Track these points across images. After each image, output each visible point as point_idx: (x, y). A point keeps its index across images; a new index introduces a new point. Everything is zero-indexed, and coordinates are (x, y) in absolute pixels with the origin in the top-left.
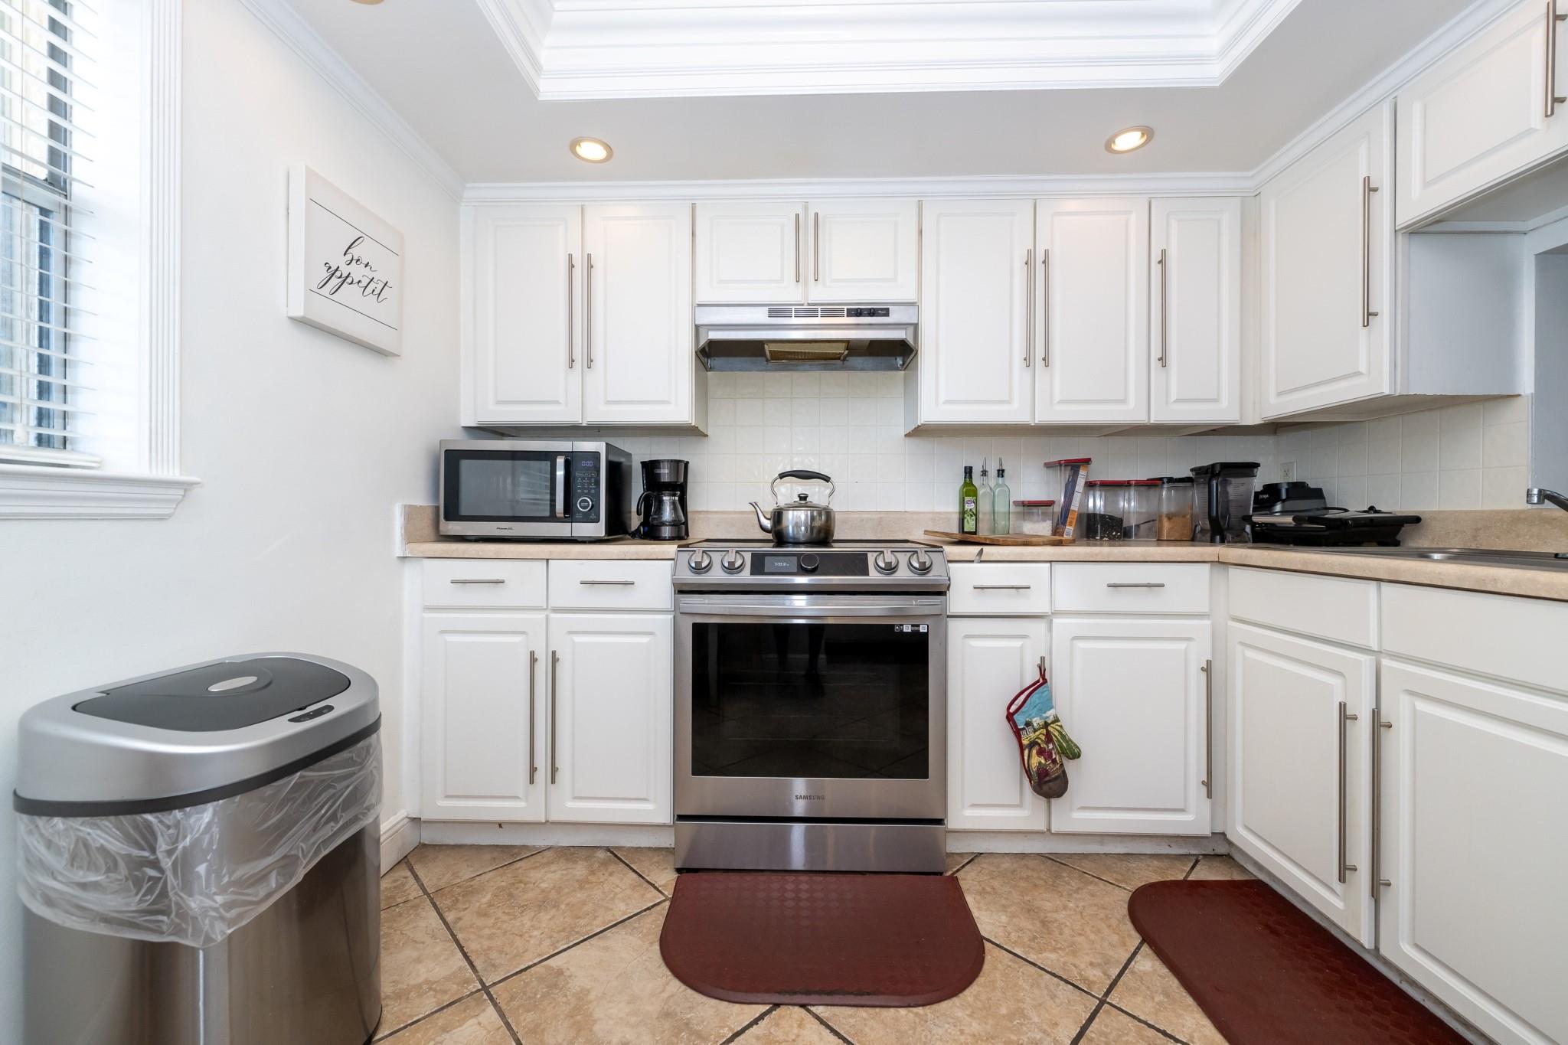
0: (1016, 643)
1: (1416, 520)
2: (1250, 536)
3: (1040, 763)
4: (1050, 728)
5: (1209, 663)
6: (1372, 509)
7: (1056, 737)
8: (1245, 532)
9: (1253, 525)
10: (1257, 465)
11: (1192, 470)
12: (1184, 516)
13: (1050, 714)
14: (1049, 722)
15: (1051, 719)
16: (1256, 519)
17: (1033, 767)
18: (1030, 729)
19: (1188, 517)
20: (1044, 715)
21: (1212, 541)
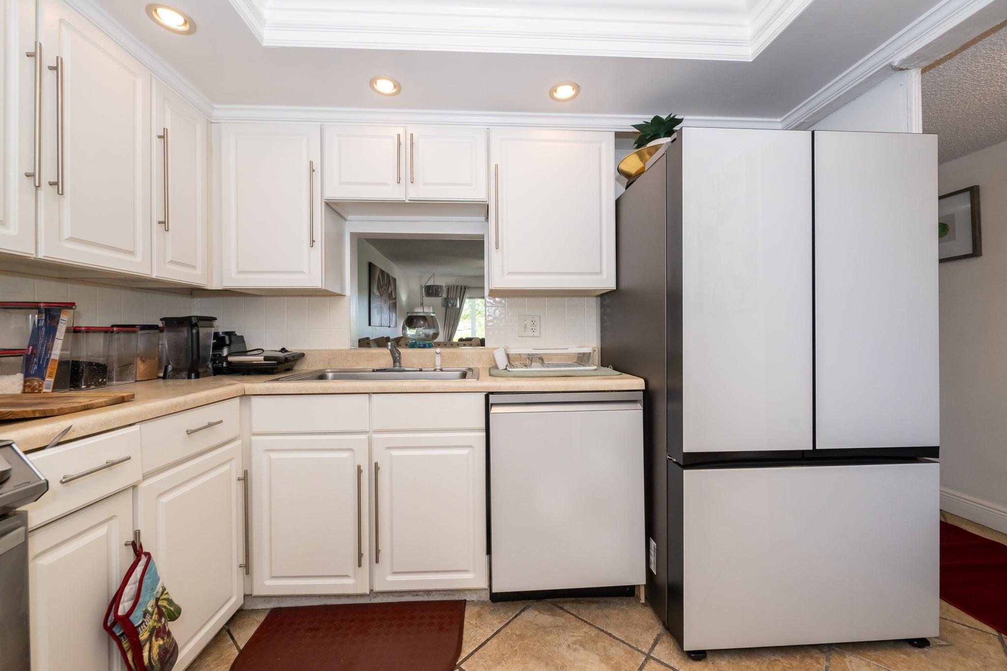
0: (102, 531)
1: (301, 356)
2: (212, 371)
3: (160, 646)
4: (160, 603)
5: (246, 473)
6: (283, 350)
7: (165, 607)
8: (209, 368)
9: (229, 363)
10: (215, 319)
11: (162, 320)
12: (154, 358)
13: (159, 589)
14: (158, 596)
15: (161, 590)
16: (230, 359)
17: (155, 656)
18: (148, 616)
19: (157, 358)
20: (155, 592)
21: (189, 377)
